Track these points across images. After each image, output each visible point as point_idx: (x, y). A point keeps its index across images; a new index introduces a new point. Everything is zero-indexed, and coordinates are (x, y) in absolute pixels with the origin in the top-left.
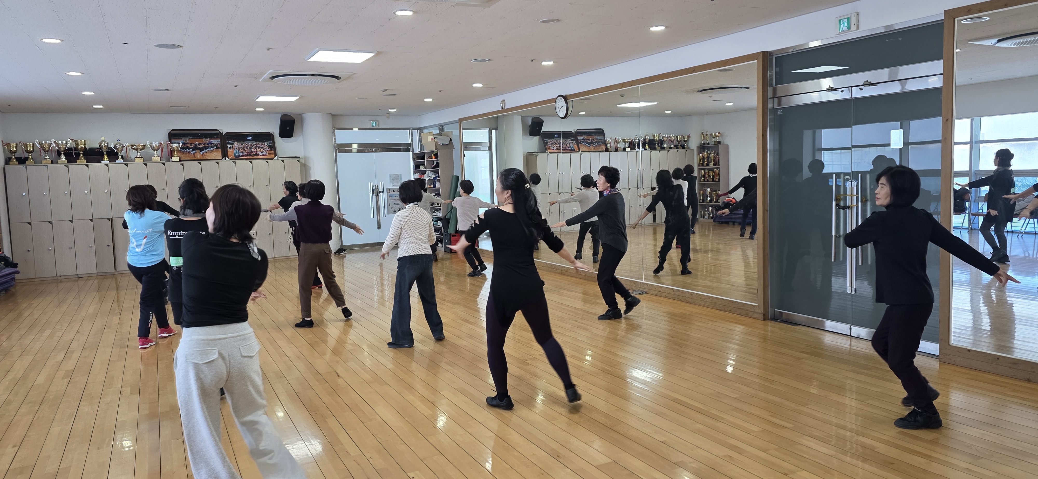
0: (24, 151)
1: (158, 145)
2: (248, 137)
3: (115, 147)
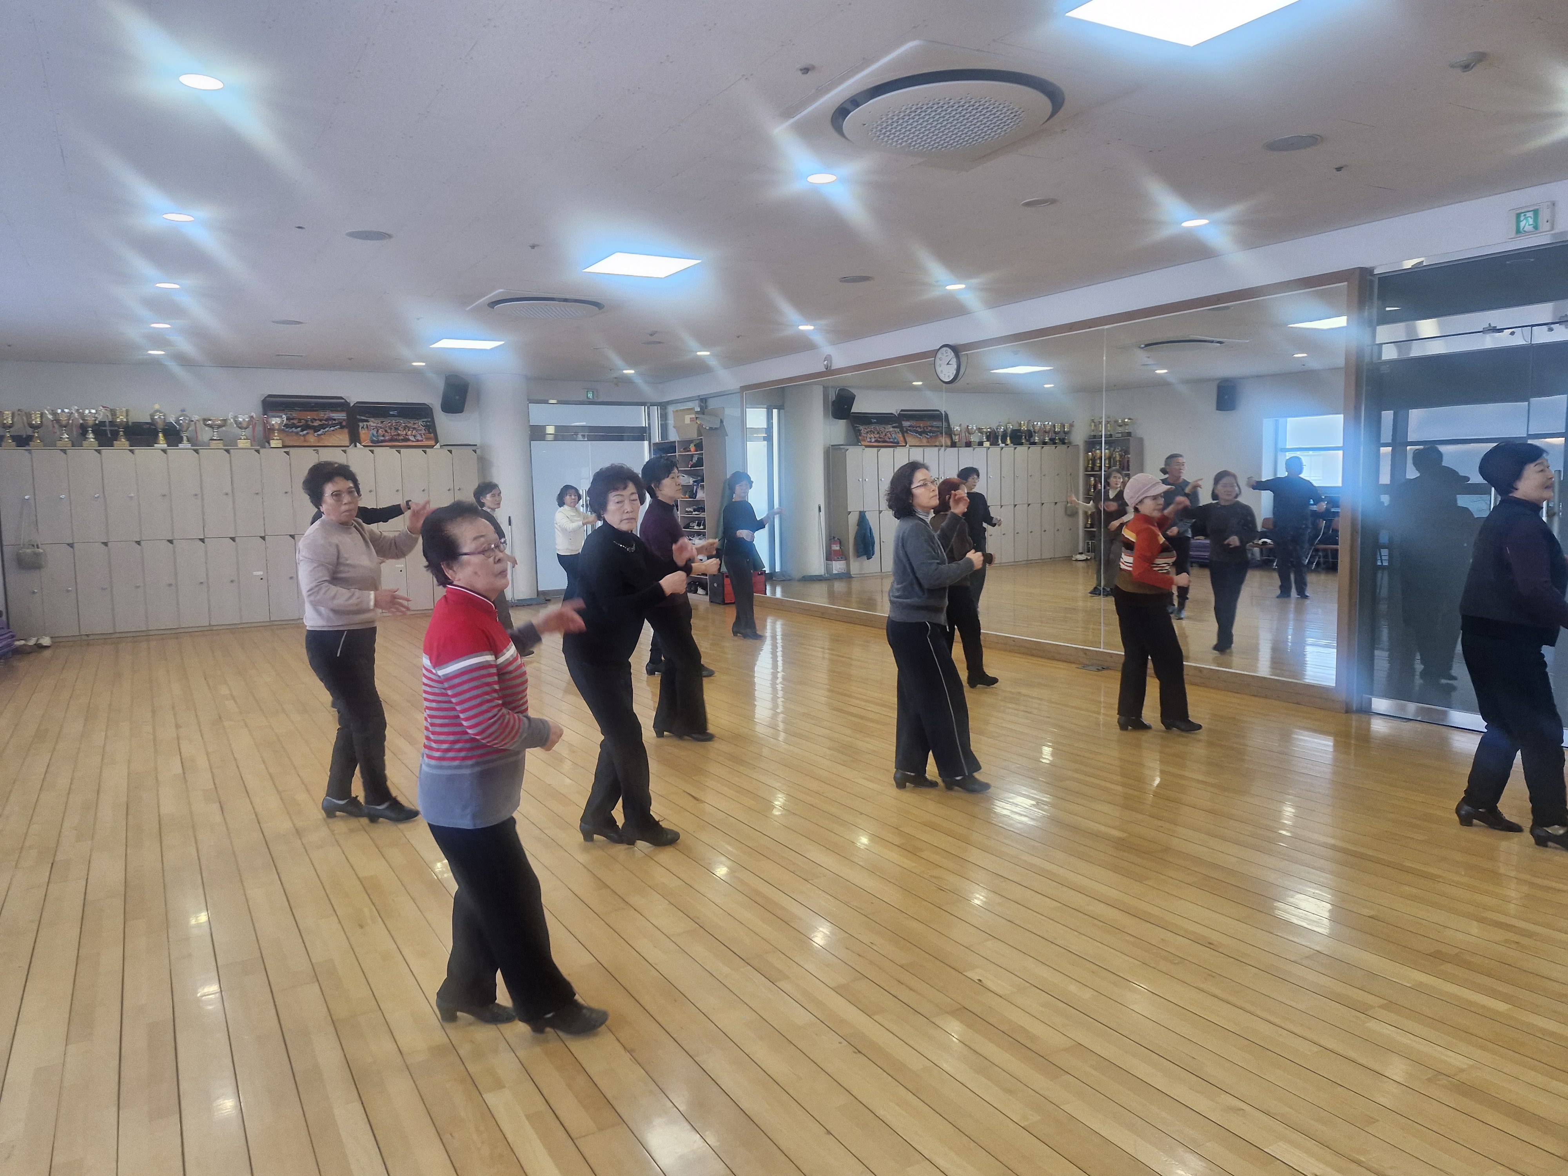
1: (247, 420)
2: (391, 411)
3: (177, 421)
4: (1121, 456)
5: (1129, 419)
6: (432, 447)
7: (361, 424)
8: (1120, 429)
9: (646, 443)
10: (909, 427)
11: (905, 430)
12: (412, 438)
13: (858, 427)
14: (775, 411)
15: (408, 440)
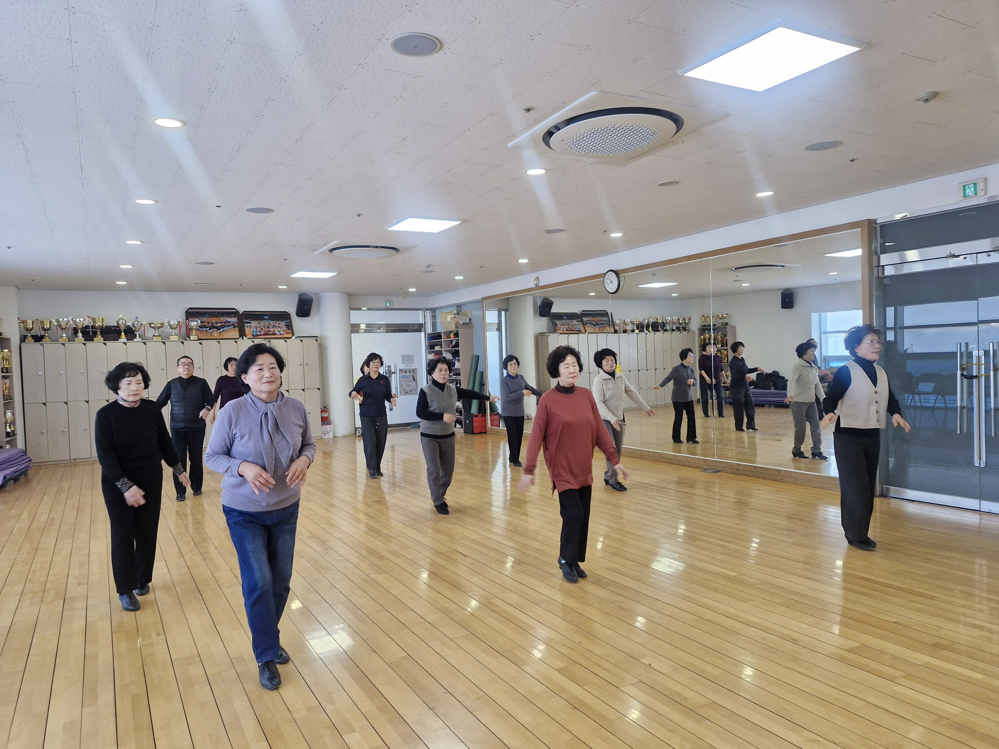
0: (41, 328)
1: (176, 323)
2: (265, 316)
3: (133, 325)
4: (722, 338)
5: (726, 314)
6: (290, 338)
7: (246, 325)
8: (720, 321)
9: (423, 334)
10: (587, 321)
11: (585, 323)
12: (277, 333)
13: (555, 321)
14: (503, 313)
15: (275, 334)
